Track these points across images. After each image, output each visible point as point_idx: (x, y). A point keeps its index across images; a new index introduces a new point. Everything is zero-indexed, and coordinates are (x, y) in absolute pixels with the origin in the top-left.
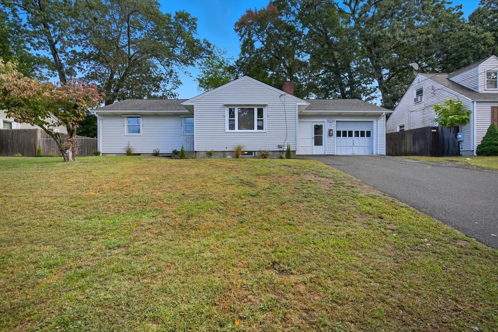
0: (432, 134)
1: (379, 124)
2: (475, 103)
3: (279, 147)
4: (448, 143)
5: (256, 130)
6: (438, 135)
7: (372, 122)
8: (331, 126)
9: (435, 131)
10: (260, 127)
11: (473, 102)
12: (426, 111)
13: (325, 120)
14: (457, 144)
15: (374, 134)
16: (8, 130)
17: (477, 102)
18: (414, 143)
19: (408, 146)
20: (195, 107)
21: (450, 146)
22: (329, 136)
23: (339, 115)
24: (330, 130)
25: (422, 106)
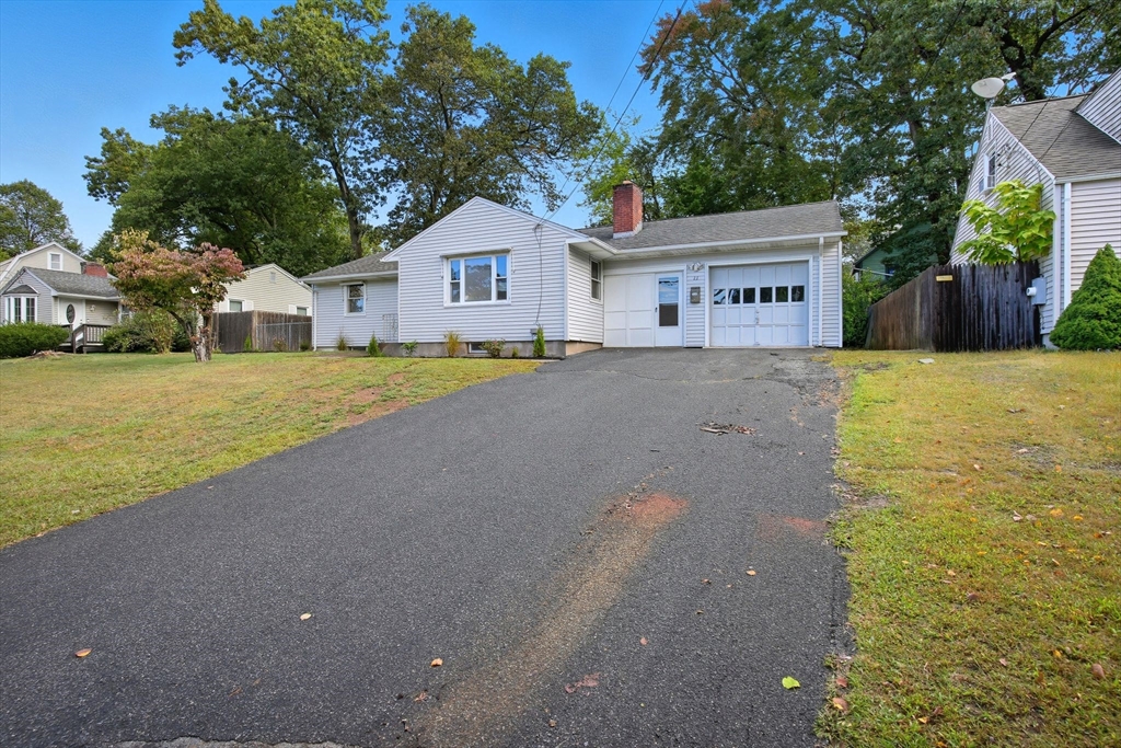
0: (937, 289)
1: (821, 267)
2: (1068, 187)
3: (533, 333)
4: (997, 311)
5: (494, 300)
6: (959, 291)
7: (807, 261)
8: (696, 279)
9: (949, 278)
10: (501, 295)
11: (1062, 185)
13: (683, 267)
14: (1031, 314)
15: (812, 293)
16: (236, 314)
17: (1073, 184)
21: (1002, 322)
22: (692, 303)
23: (715, 252)
24: (696, 289)
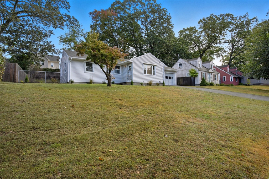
3: (159, 82)
5: (152, 75)
7: (173, 74)
9: (191, 78)
10: (154, 74)
11: (199, 70)
12: (183, 71)
15: (174, 78)
18: (184, 81)
19: (181, 82)
20: (133, 63)
21: (192, 83)
25: (182, 69)
